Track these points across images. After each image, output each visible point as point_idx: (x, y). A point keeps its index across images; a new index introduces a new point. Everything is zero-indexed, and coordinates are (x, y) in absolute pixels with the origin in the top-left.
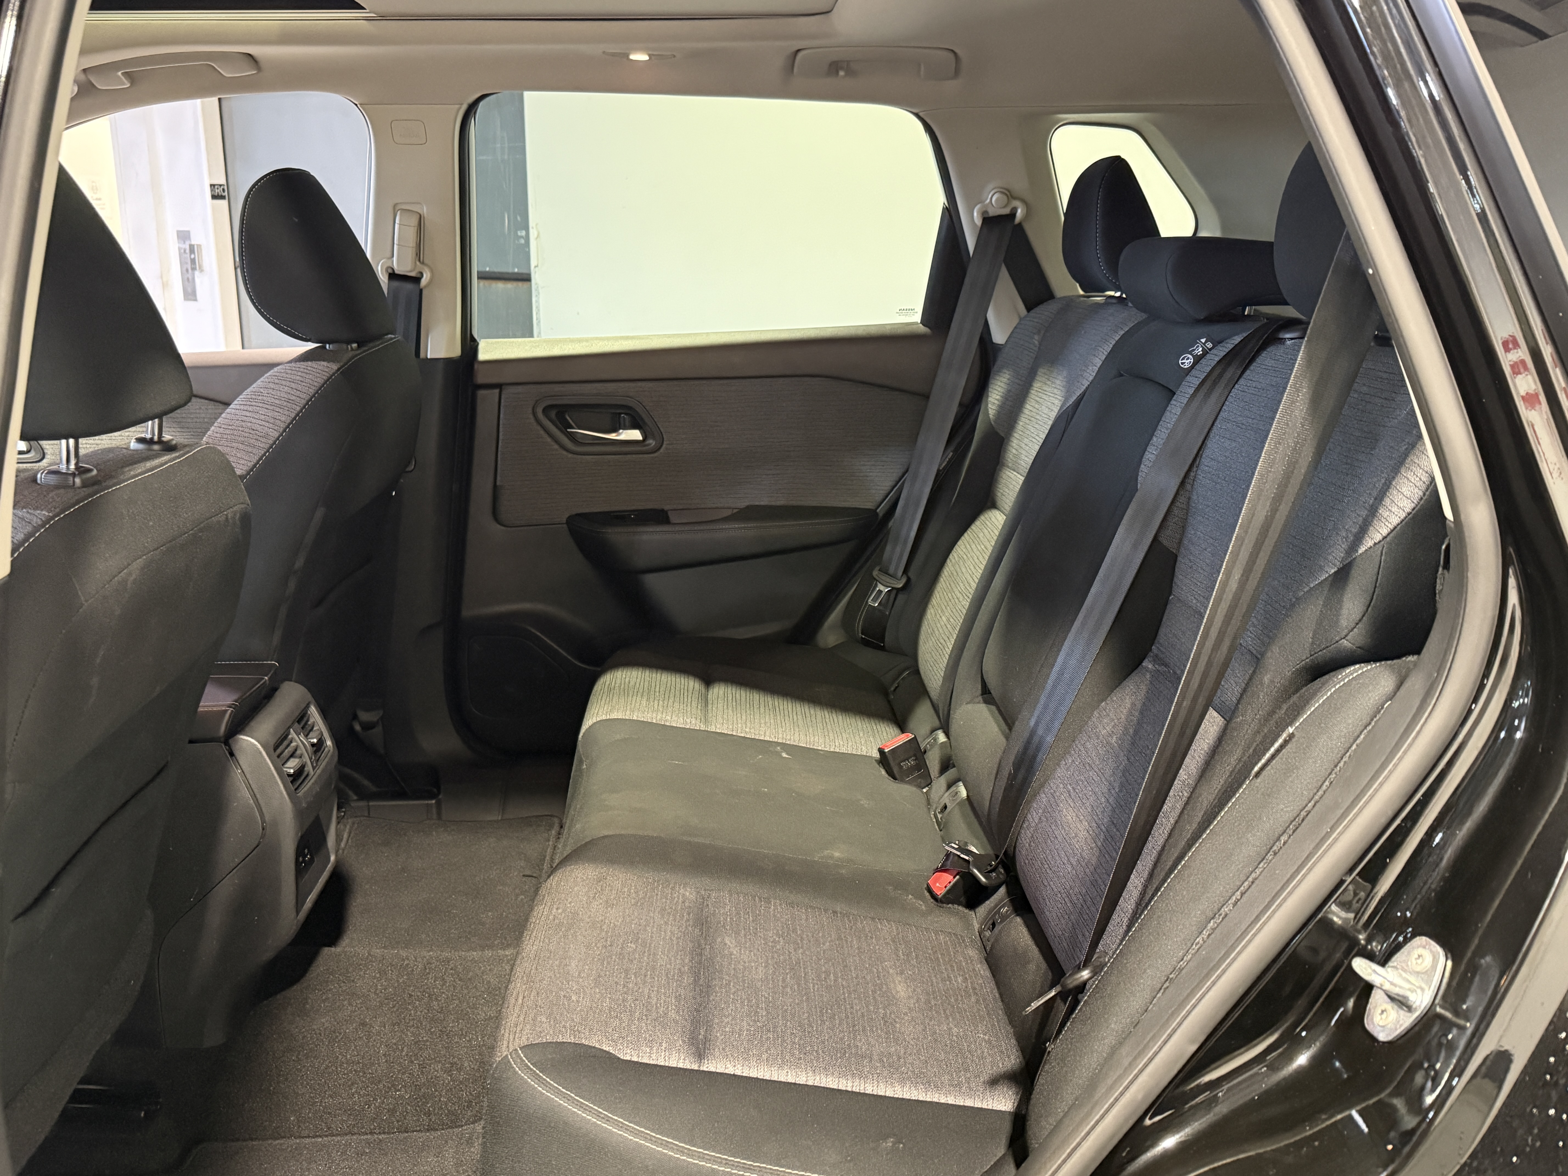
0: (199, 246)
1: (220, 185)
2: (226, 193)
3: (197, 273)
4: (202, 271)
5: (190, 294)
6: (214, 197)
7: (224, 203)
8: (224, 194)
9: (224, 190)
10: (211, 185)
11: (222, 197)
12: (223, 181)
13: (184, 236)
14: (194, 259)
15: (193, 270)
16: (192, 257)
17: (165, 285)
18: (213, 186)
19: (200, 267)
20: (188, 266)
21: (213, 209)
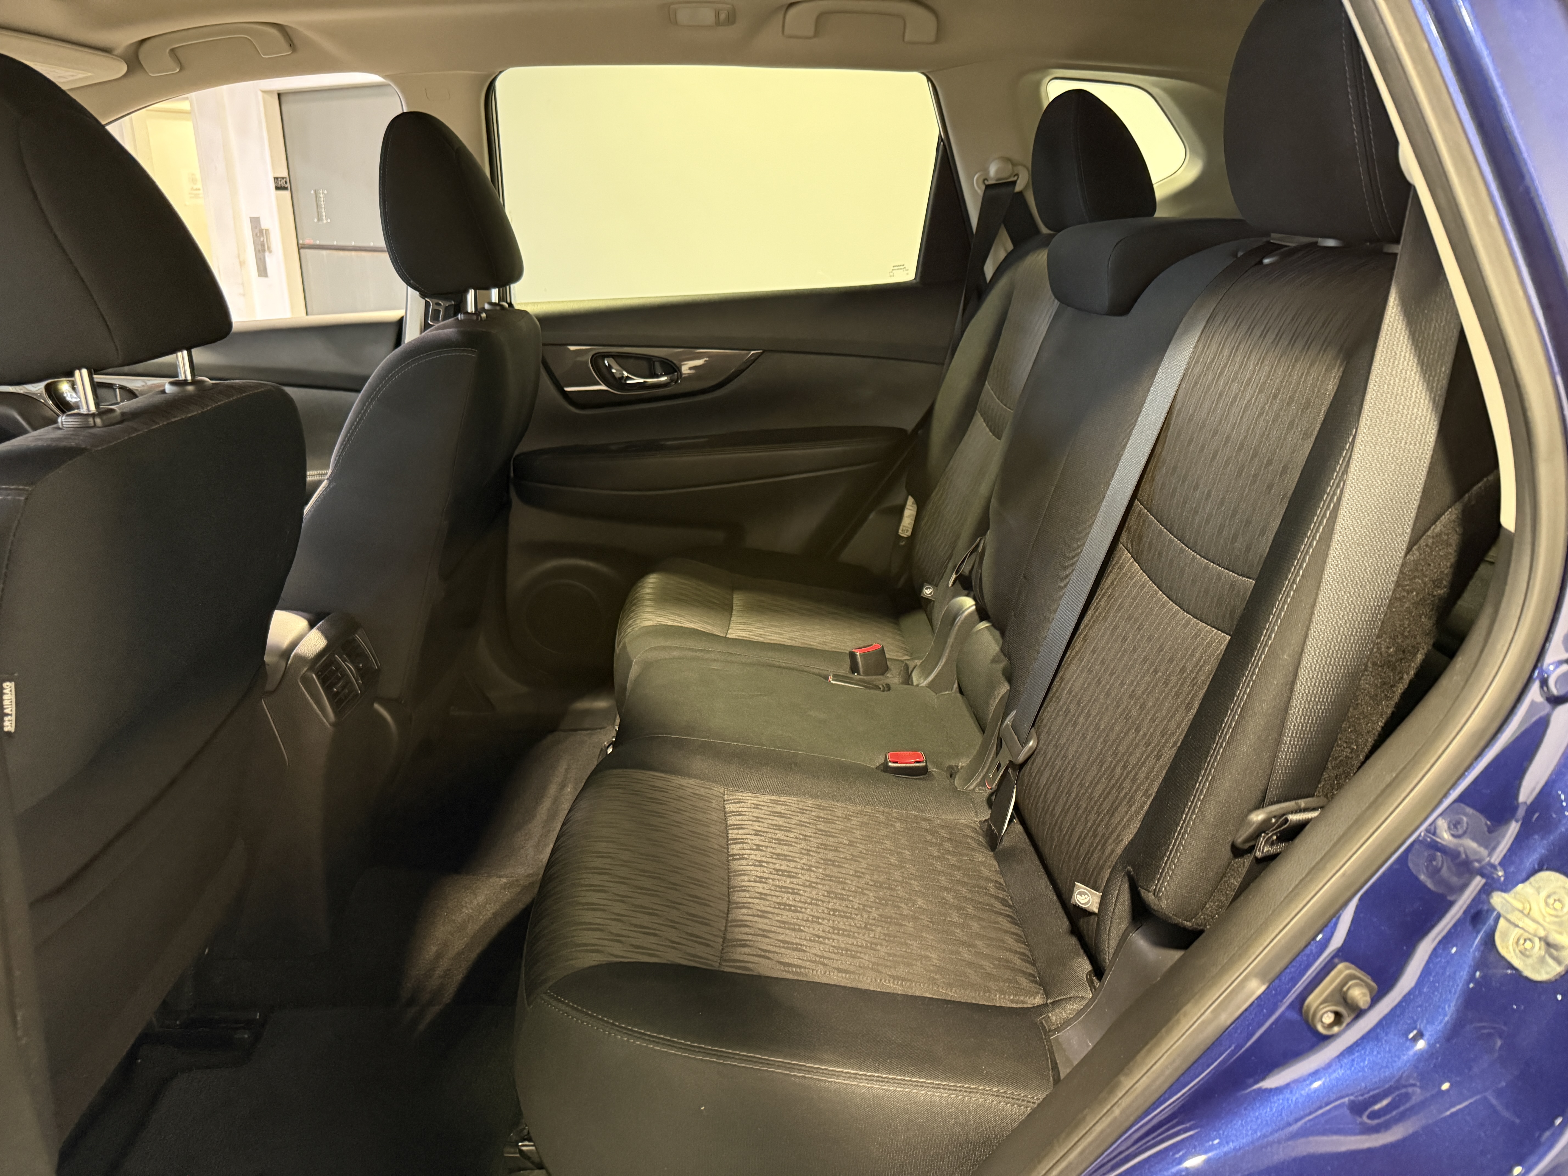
0: (267, 230)
1: (283, 178)
2: (288, 185)
3: (267, 254)
4: (270, 252)
5: (263, 271)
6: (278, 188)
7: (287, 193)
8: (286, 186)
9: (286, 182)
11: (285, 189)
12: (285, 174)
13: (255, 222)
14: (263, 241)
15: (264, 251)
16: (262, 239)
17: (242, 264)
18: (276, 179)
19: (269, 248)
20: (260, 247)
21: (277, 198)
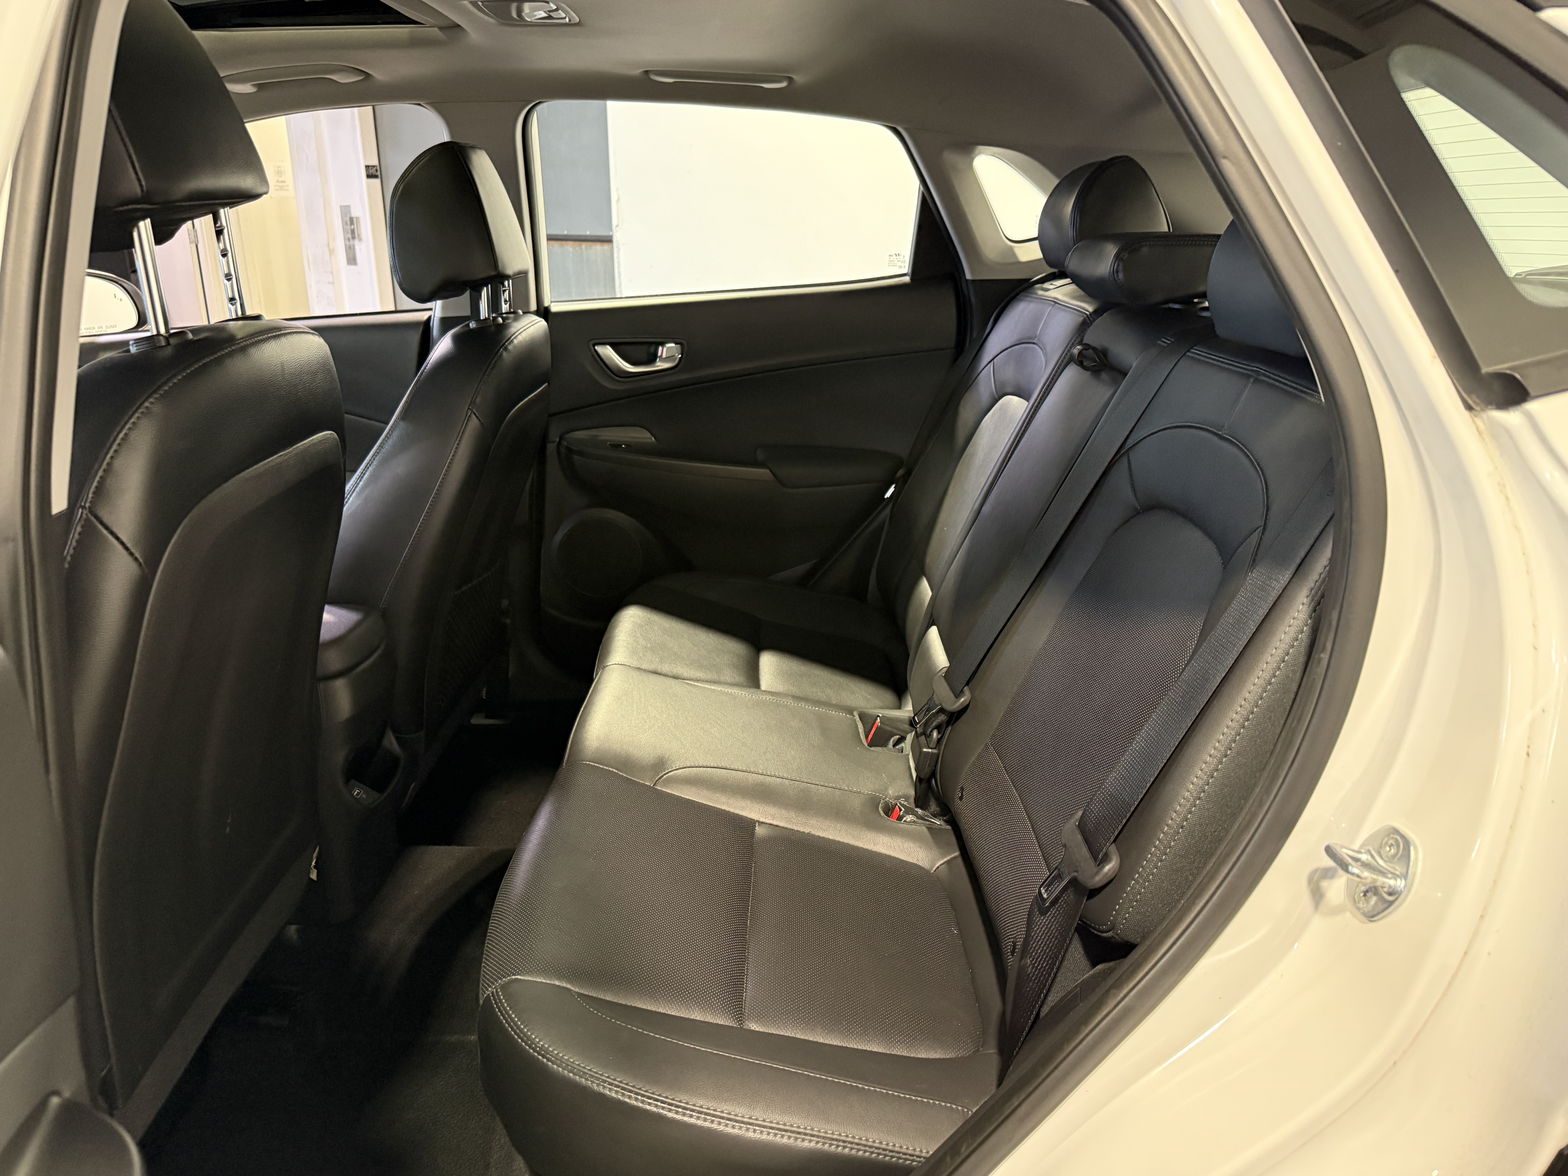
0: (357, 218)
1: (374, 166)
2: (379, 173)
3: (356, 241)
4: (360, 240)
5: (352, 260)
6: (369, 176)
7: (377, 182)
8: (377, 174)
9: (377, 171)
10: (366, 166)
11: (376, 177)
12: (375, 162)
13: (345, 210)
14: (354, 228)
15: (354, 238)
16: (352, 227)
17: (331, 252)
18: (367, 167)
19: (358, 236)
20: (350, 236)
21: (369, 187)
